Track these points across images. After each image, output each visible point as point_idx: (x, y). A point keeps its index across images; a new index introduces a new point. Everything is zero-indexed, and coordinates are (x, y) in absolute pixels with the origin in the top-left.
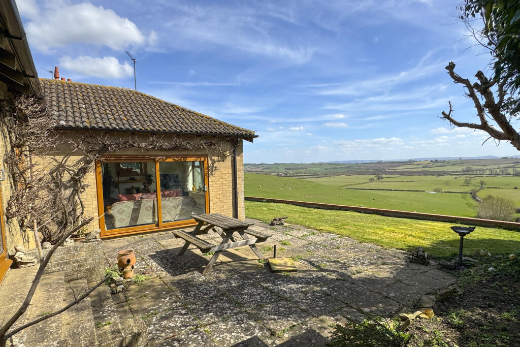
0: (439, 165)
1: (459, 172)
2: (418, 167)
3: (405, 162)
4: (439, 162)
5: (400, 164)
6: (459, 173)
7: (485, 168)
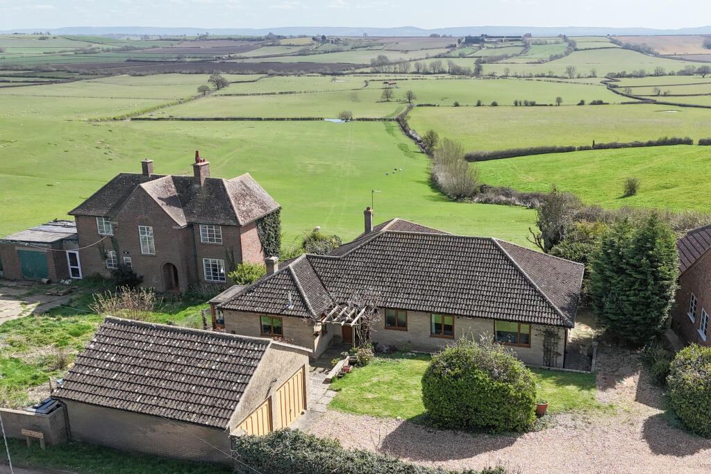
0: (330, 49)
1: (367, 66)
2: (289, 51)
3: (260, 39)
4: (328, 41)
5: (252, 44)
6: (368, 70)
7: (406, 57)
